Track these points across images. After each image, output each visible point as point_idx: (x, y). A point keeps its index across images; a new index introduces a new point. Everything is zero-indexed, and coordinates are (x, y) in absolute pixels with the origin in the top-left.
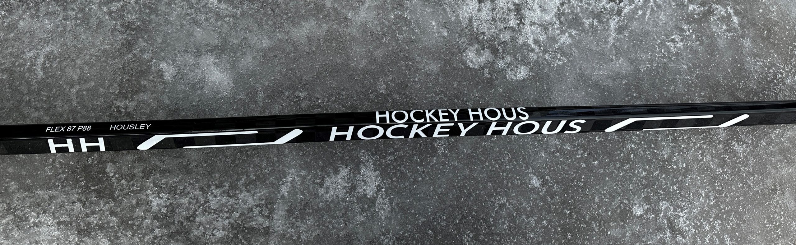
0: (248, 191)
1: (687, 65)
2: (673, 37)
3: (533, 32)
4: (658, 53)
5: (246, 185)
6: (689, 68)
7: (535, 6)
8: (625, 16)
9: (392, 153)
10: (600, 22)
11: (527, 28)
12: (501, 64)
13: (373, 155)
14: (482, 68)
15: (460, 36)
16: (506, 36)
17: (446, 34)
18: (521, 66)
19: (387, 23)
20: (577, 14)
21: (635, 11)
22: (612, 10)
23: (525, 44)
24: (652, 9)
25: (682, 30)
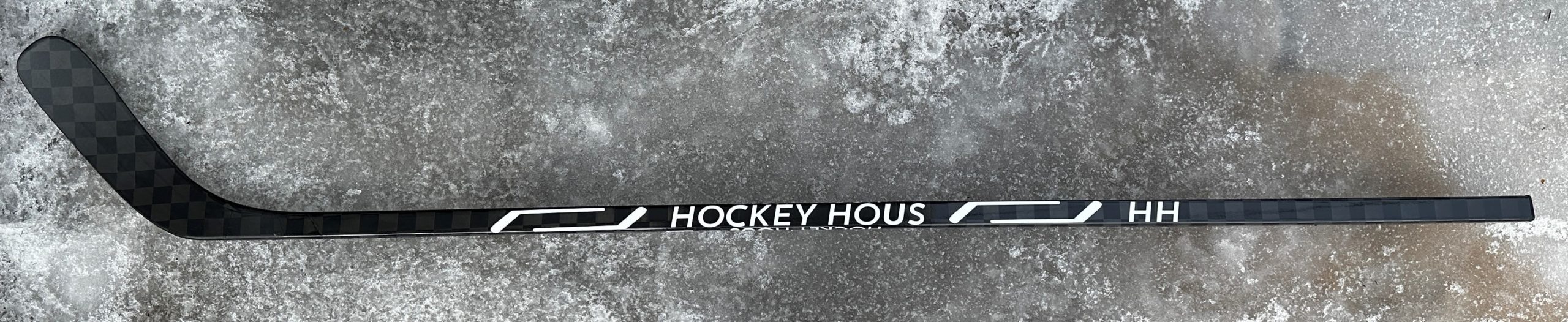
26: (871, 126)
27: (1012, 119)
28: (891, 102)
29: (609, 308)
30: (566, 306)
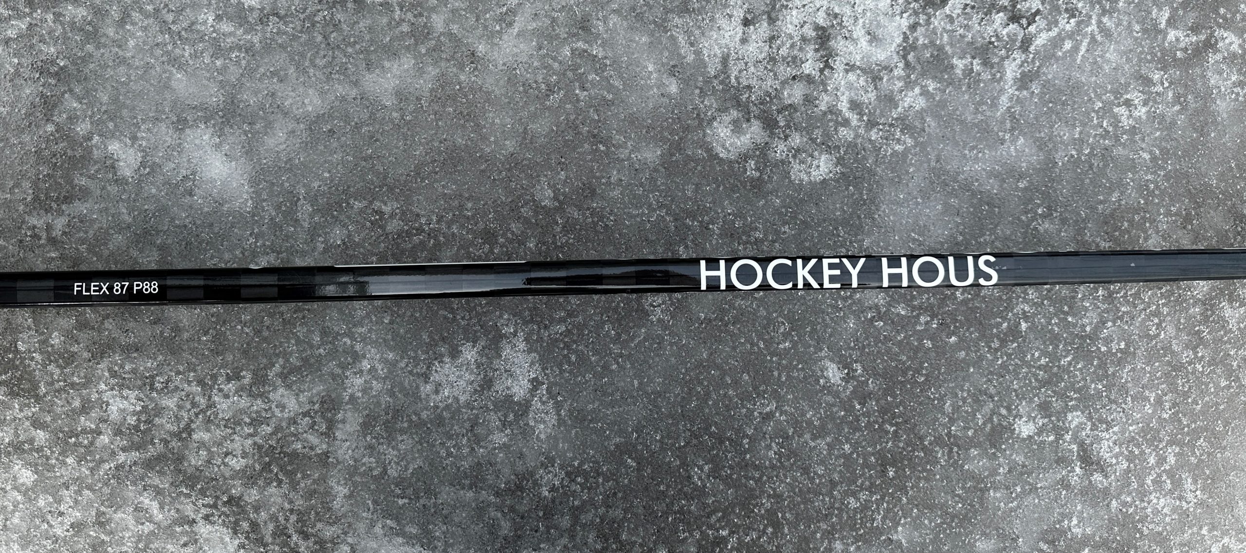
0: (289, 387)
1: (1151, 153)
2: (1128, 96)
3: (850, 86)
4: (1095, 127)
5: (283, 376)
6: (1154, 159)
7: (859, 32)
8: (1037, 53)
9: (562, 320)
10: (986, 63)
11: (839, 78)
12: (780, 150)
13: (526, 323)
14: (745, 157)
15: (703, 94)
16: (795, 94)
17: (673, 88)
18: (820, 154)
19: (556, 65)
20: (941, 48)
21: (1057, 42)
22: (1012, 38)
23: (832, 110)
24: (1093, 39)
25: (1148, 82)
26: (757, 185)
27: (1021, 177)
28: (796, 140)
29: (235, 532)
30: (148, 527)
